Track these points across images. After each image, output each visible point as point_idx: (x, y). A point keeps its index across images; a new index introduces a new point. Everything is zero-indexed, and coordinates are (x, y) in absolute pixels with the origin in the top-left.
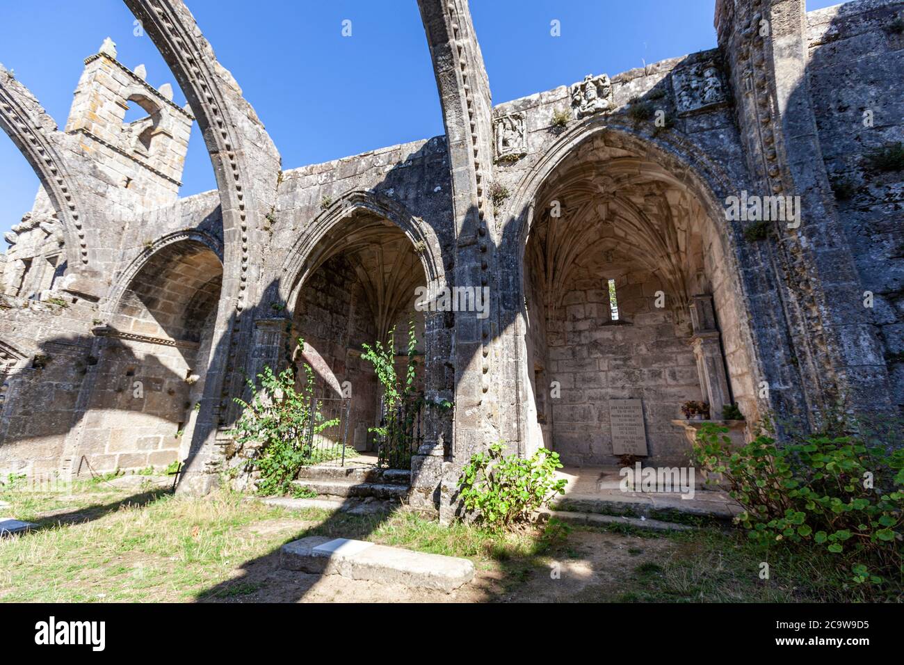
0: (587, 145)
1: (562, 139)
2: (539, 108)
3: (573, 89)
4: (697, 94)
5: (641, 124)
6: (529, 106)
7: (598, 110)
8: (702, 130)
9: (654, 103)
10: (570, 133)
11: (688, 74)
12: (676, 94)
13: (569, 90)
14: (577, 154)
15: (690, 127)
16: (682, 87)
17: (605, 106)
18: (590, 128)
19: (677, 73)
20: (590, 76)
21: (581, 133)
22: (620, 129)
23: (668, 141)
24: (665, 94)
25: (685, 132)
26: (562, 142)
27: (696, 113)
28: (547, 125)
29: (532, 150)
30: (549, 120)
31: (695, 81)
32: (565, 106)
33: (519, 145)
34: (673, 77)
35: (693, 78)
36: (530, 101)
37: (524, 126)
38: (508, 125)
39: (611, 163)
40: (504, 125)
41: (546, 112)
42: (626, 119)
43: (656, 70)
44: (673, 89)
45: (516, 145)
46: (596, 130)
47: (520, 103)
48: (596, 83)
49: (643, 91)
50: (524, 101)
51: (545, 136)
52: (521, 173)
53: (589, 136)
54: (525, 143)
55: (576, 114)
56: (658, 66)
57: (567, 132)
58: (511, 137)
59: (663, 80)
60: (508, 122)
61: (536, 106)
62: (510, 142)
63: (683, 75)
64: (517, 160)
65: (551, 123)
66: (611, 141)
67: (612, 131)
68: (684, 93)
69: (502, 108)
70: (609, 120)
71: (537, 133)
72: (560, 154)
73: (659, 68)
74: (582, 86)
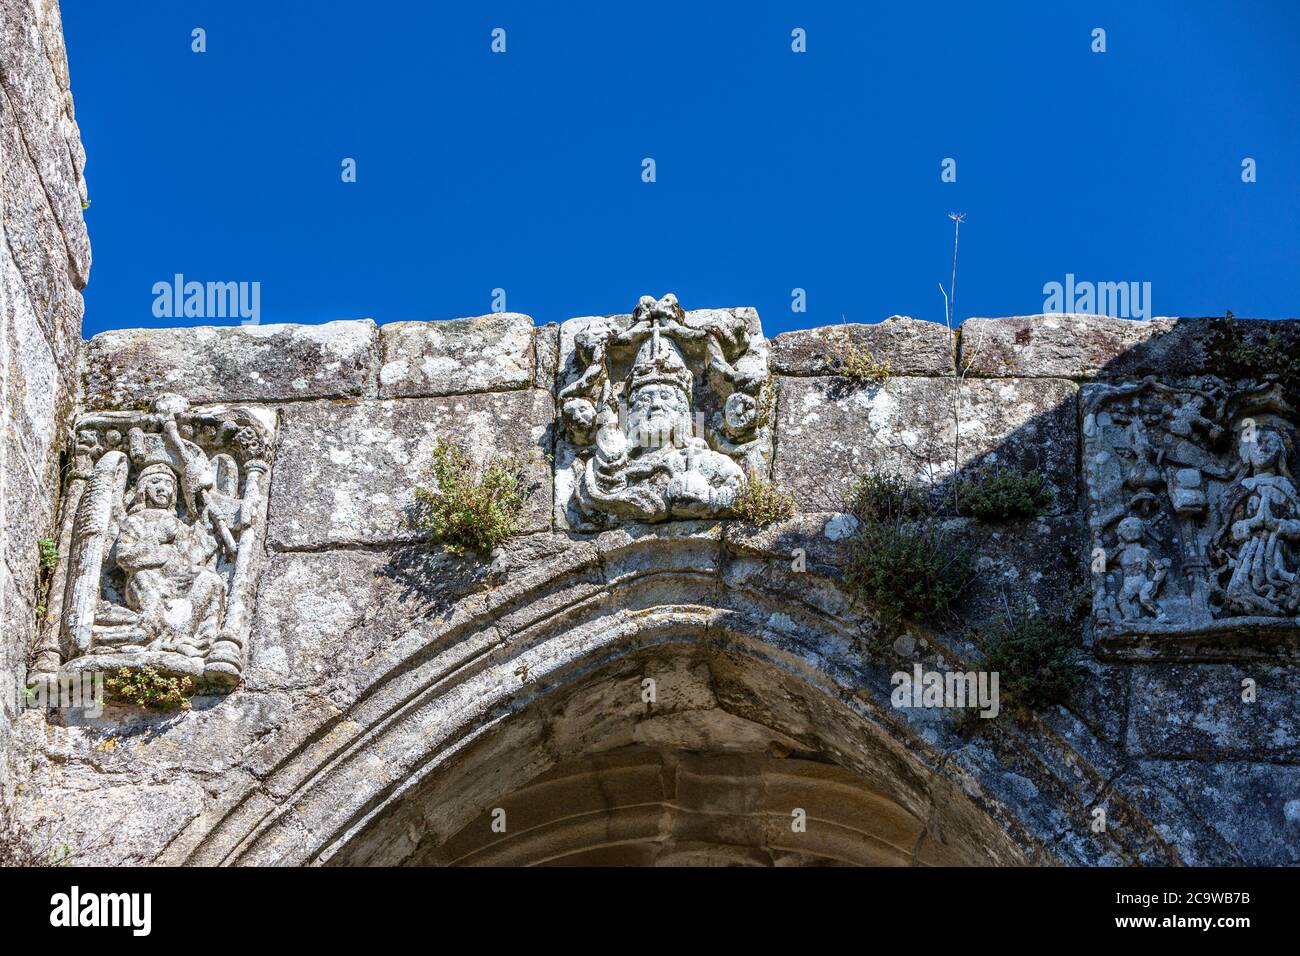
0: (608, 692)
1: (464, 632)
2: (363, 408)
3: (568, 347)
4: (1198, 544)
5: (906, 643)
6: (301, 384)
7: (681, 510)
8: (1204, 753)
9: (978, 542)
10: (512, 604)
11: (1158, 424)
12: (1096, 521)
13: (545, 348)
14: (547, 732)
15: (1147, 725)
16: (1128, 486)
17: (724, 495)
18: (634, 596)
19: (1107, 403)
20: (666, 303)
21: (578, 618)
22: (799, 643)
23: (1033, 771)
24: (1043, 503)
25: (1120, 746)
26: (462, 650)
27: (1186, 652)
28: (389, 523)
29: (273, 661)
30: (406, 497)
31: (1191, 475)
32: (509, 432)
33: (199, 616)
34: (1089, 420)
35: (1183, 451)
36: (312, 357)
37: (255, 501)
38: (159, 480)
39: (771, 778)
40: (136, 467)
41: (395, 446)
42: (828, 594)
43: (1008, 357)
44: (1082, 489)
45: (180, 612)
46: (661, 616)
47: (252, 353)
48: (691, 348)
49: (933, 456)
50: (280, 343)
51: (364, 594)
52: (185, 792)
53: (623, 643)
54: (238, 607)
55: (564, 496)
56: (1023, 337)
57: (497, 596)
58: (162, 554)
59: (1039, 422)
60: (161, 454)
61: (344, 398)
62: (152, 586)
63: (1137, 422)
64: (174, 708)
65: (412, 517)
66: (749, 693)
67: (751, 644)
68: (1131, 525)
69: (141, 353)
70: (740, 573)
71: (325, 563)
72: (437, 719)
73: (1027, 353)
74: (613, 343)
